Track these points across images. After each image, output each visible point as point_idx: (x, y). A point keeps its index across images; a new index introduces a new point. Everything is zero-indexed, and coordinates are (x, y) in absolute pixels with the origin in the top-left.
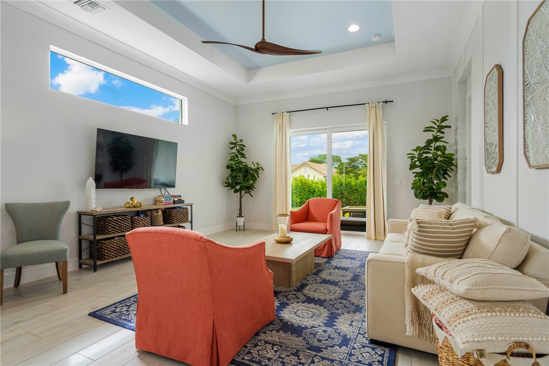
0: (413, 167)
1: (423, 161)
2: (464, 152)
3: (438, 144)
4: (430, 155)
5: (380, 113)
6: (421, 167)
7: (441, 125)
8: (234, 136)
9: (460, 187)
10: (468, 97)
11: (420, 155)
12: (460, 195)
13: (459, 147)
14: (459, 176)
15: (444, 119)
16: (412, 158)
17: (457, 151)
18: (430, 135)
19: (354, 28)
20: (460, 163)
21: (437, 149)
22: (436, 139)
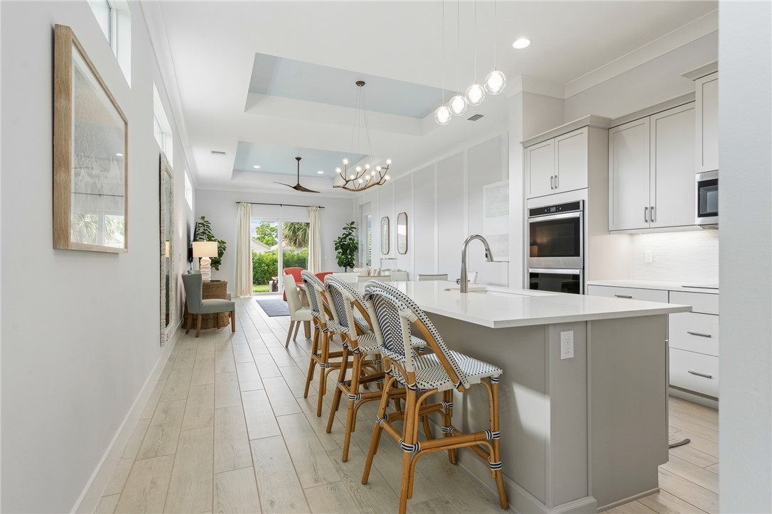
0: (336, 249)
1: (343, 247)
2: (362, 241)
3: (350, 237)
4: (346, 243)
5: (317, 213)
6: (342, 248)
7: (351, 227)
8: (203, 218)
9: (360, 260)
10: (364, 214)
11: (341, 241)
12: (360, 264)
13: (359, 239)
14: (359, 254)
15: (353, 223)
16: (336, 244)
17: (358, 240)
18: (345, 231)
19: (320, 173)
20: (360, 247)
21: (350, 239)
22: (350, 234)
